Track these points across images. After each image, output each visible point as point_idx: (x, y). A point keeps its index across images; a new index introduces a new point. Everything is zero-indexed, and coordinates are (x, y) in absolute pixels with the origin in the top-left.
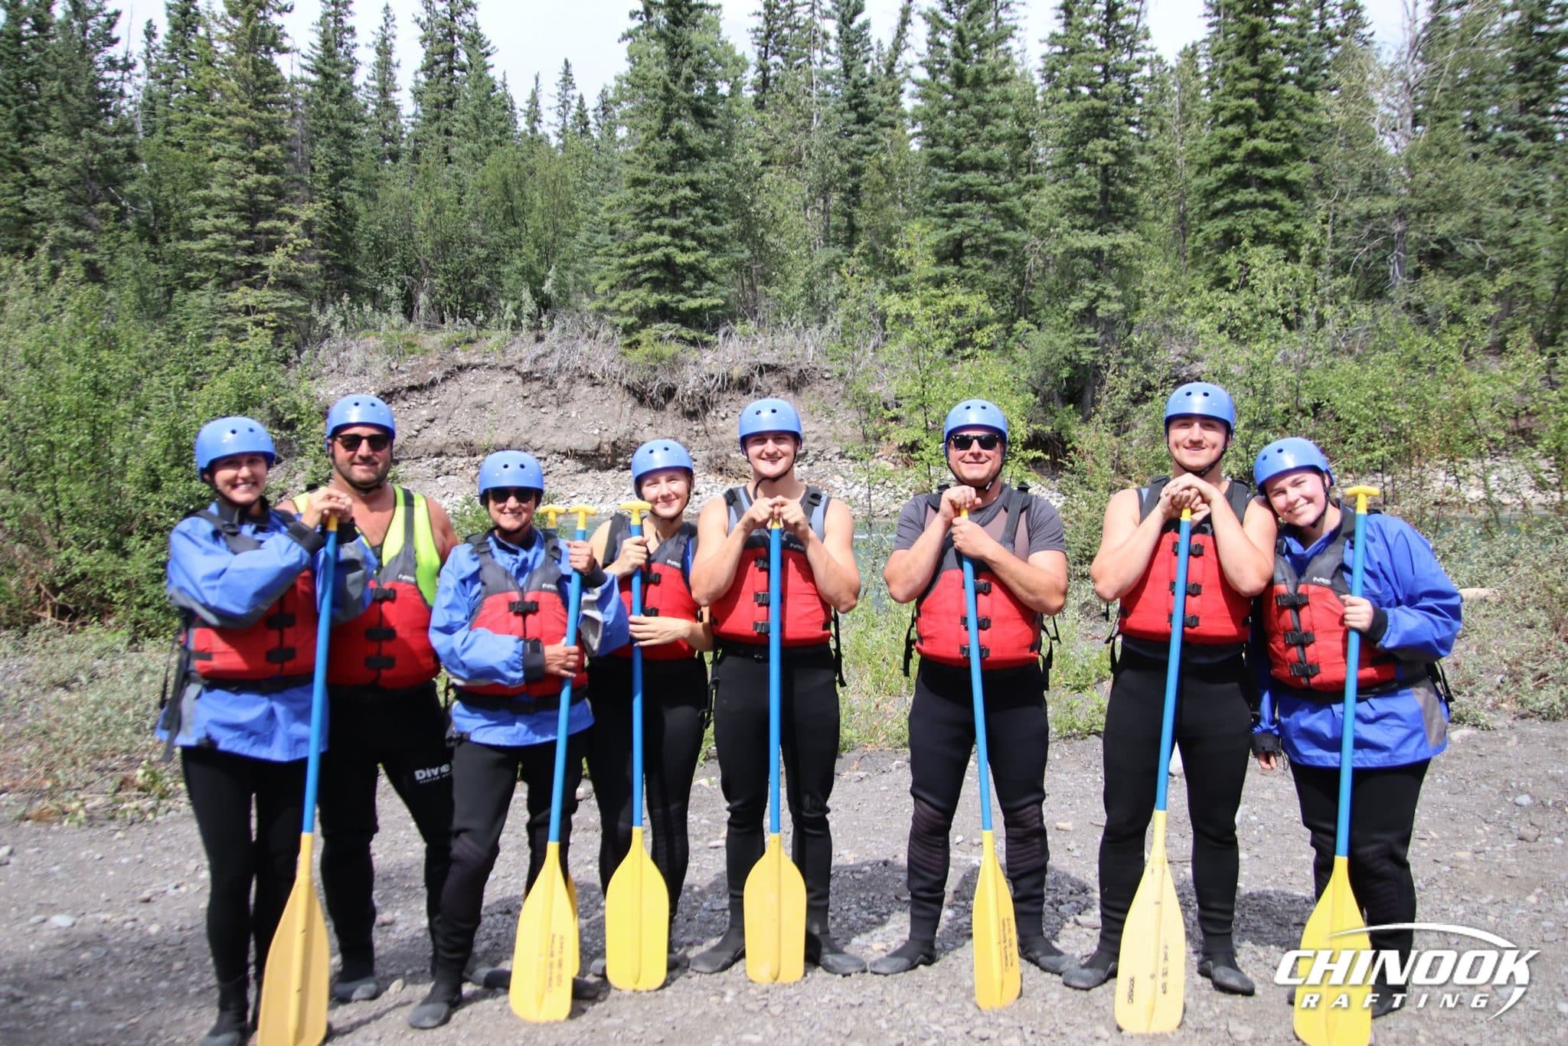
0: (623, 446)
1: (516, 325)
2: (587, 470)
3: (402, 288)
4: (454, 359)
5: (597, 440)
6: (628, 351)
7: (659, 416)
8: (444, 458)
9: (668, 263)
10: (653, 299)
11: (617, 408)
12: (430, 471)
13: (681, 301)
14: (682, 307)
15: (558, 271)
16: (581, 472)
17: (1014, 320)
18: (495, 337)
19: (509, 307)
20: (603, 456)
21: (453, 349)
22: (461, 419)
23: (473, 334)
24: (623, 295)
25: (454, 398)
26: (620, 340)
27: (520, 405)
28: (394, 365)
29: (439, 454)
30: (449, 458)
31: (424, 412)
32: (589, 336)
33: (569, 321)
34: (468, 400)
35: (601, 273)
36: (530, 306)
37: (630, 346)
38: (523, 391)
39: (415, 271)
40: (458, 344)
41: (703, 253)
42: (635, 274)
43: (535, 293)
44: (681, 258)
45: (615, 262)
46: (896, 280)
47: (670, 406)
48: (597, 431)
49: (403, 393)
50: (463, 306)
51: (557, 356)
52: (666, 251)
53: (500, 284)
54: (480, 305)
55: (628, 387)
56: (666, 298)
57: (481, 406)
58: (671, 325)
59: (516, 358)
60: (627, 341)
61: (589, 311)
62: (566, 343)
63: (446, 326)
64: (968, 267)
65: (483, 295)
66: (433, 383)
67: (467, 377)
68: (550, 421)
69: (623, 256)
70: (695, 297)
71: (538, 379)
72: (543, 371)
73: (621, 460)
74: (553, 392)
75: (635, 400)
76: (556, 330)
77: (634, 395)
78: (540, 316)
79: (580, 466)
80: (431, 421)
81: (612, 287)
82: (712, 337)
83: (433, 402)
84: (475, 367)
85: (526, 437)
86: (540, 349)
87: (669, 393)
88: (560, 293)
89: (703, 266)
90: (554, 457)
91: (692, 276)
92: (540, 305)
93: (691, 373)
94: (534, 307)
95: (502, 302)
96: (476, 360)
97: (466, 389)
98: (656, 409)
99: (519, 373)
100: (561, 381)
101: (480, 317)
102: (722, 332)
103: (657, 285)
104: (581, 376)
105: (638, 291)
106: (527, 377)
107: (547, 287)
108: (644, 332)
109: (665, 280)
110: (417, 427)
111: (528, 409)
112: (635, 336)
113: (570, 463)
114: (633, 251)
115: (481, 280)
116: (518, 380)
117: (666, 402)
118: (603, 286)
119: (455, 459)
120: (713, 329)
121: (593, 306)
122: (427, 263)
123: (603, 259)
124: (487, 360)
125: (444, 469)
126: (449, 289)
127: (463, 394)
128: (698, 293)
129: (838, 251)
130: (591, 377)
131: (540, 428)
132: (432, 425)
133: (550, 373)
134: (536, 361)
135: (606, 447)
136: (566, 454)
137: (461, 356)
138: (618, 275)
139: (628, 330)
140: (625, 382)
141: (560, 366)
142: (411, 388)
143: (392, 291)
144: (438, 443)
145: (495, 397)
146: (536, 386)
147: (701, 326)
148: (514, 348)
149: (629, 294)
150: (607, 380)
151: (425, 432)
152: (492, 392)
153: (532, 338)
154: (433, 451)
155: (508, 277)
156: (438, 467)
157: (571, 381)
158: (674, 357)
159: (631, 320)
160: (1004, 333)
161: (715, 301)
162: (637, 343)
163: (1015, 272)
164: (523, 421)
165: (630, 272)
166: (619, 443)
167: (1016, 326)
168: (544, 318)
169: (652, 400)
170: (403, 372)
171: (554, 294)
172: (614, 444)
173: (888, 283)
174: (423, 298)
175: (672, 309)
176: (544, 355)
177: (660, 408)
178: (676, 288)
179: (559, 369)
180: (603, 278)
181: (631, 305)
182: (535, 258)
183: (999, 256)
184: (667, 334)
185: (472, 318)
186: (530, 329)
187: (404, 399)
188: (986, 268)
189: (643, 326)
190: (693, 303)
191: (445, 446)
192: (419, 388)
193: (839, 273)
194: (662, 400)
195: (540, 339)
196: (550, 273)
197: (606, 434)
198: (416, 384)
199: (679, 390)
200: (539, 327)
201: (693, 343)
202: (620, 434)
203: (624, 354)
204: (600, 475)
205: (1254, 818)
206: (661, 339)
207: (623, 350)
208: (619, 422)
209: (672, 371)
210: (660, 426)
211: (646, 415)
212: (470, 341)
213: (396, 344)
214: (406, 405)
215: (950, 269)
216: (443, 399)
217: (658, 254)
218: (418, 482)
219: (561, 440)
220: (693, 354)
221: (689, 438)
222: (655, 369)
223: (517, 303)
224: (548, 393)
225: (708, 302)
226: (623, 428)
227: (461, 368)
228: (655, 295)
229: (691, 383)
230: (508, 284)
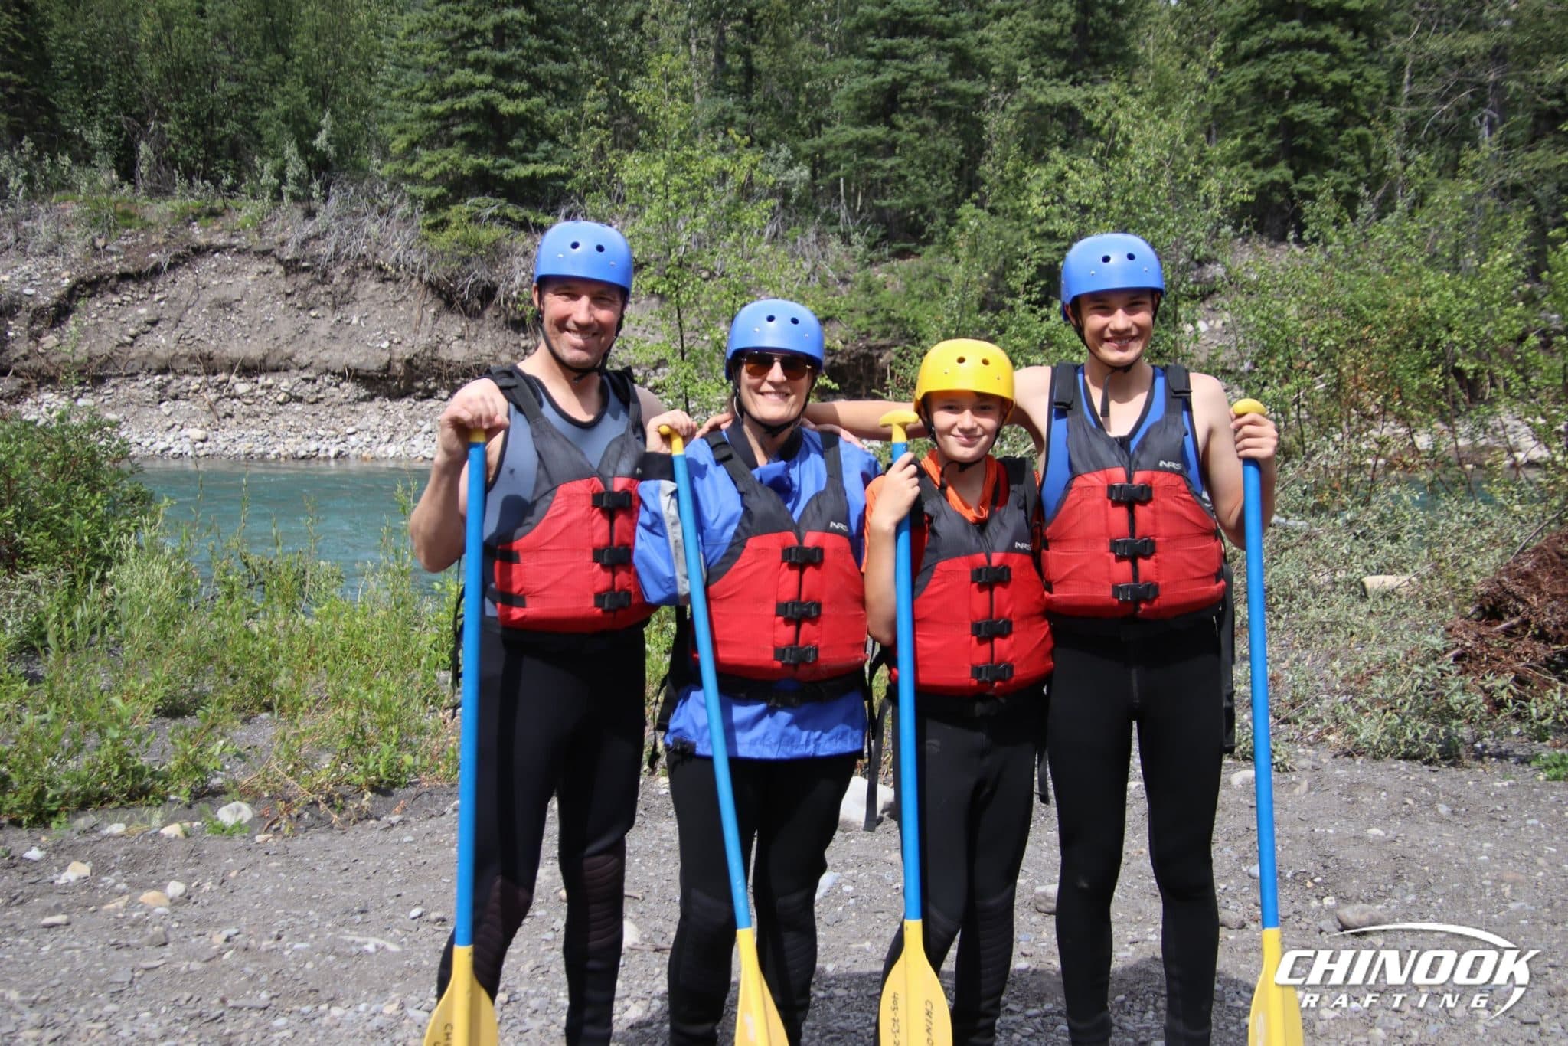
0: (423, 365)
1: (277, 195)
2: (371, 398)
3: (118, 133)
4: (187, 238)
5: (386, 356)
6: (431, 234)
7: (472, 325)
8: (170, 377)
9: (489, 112)
10: (469, 163)
11: (415, 313)
12: (150, 394)
13: (507, 167)
14: (507, 175)
15: (338, 117)
16: (364, 399)
17: (958, 203)
18: (247, 210)
19: (268, 167)
20: (394, 378)
21: (189, 224)
22: (197, 322)
23: (219, 204)
24: (425, 155)
25: (187, 292)
26: (422, 219)
27: (281, 305)
28: (100, 243)
29: (164, 371)
30: (178, 376)
31: (143, 311)
32: (381, 213)
33: (352, 190)
34: (208, 296)
35: (399, 125)
36: (296, 167)
37: (434, 227)
38: (285, 286)
39: (136, 109)
40: (196, 217)
41: (535, 100)
42: (447, 128)
43: (305, 150)
44: (507, 107)
45: (416, 108)
46: (805, 146)
47: (489, 313)
48: (385, 345)
49: (113, 282)
50: (205, 161)
51: (332, 239)
52: (485, 96)
53: (259, 136)
54: (231, 163)
55: (430, 284)
56: (487, 162)
57: (225, 305)
58: (493, 201)
59: (277, 239)
60: (431, 221)
61: (383, 178)
62: (348, 221)
63: (178, 190)
64: (900, 129)
65: (235, 150)
66: (156, 271)
67: (209, 263)
68: (323, 328)
69: (428, 101)
70: (526, 162)
71: (306, 269)
72: (313, 258)
73: (420, 384)
74: (328, 288)
75: (442, 303)
76: (333, 202)
77: (440, 296)
78: (310, 181)
79: (363, 392)
80: (154, 323)
81: (413, 145)
82: (547, 219)
83: (157, 297)
84: (219, 249)
85: (288, 350)
86: (309, 228)
87: (487, 294)
88: (337, 150)
89: (537, 119)
90: (327, 379)
91: (523, 132)
92: (309, 165)
93: (517, 268)
94: (302, 166)
95: (257, 160)
96: (220, 240)
97: (204, 280)
98: (470, 316)
99: (280, 261)
100: (338, 274)
101: (227, 181)
102: (563, 211)
103: (474, 143)
104: (367, 268)
105: (446, 152)
106: (292, 267)
107: (320, 141)
108: (454, 209)
109: (487, 137)
110: (132, 331)
111: (293, 311)
112: (442, 215)
113: (348, 386)
114: (443, 95)
115: (232, 127)
116: (279, 270)
117: (483, 308)
118: (399, 144)
119: (187, 378)
120: (552, 210)
121: (388, 168)
122: (155, 101)
123: (400, 105)
124: (236, 241)
125: (171, 391)
126: (186, 139)
127: (200, 288)
128: (531, 156)
129: (729, 102)
130: (380, 268)
131: (309, 338)
132: (155, 330)
133: (323, 262)
134: (304, 243)
135: (398, 366)
136: (341, 374)
137: (199, 235)
138: (418, 129)
139: (432, 206)
140: (426, 277)
141: (337, 252)
142: (124, 277)
143: (95, 136)
144: (160, 353)
145: (245, 293)
146: (304, 280)
147: (534, 203)
148: (274, 225)
149: (436, 156)
150: (403, 274)
151: (144, 338)
152: (241, 287)
153: (298, 213)
154: (155, 366)
155: (267, 124)
156: (162, 388)
157: (353, 274)
158: (495, 245)
159: (436, 192)
160: (940, 221)
161: (554, 169)
162: (441, 225)
163: (963, 134)
164: (285, 328)
165: (437, 124)
166: (417, 362)
167: (959, 211)
168: (316, 185)
169: (464, 304)
170: (112, 253)
171: (331, 149)
172: (409, 362)
173: (795, 151)
174: (144, 148)
175: (495, 177)
176: (316, 237)
177: (475, 314)
178: (502, 150)
179: (336, 257)
180: (400, 132)
181: (437, 170)
182: (305, 99)
183: (942, 114)
184: (489, 212)
185: (216, 182)
186: (295, 198)
187: (114, 291)
188: (923, 131)
189: (455, 202)
190: (523, 171)
191: (172, 359)
192: (138, 277)
193: (726, 134)
194: (477, 304)
195: (310, 214)
196: (324, 122)
197: (399, 349)
198: (131, 270)
199: (501, 289)
200: (310, 197)
201: (524, 225)
202: (417, 349)
203: (427, 240)
204: (390, 405)
205: (848, 888)
206: (475, 219)
207: (425, 232)
208: (417, 332)
209: (492, 265)
210: (475, 338)
211: (454, 325)
212: (213, 214)
213: (104, 213)
214: (116, 299)
215: (878, 131)
216: (172, 293)
217: (473, 99)
218: (133, 409)
219: (337, 356)
220: (522, 240)
221: (514, 356)
222: (466, 260)
223: (279, 161)
224: (321, 289)
225: (544, 169)
226: (423, 340)
227: (199, 251)
228: (471, 160)
229: (518, 281)
230: (269, 133)
